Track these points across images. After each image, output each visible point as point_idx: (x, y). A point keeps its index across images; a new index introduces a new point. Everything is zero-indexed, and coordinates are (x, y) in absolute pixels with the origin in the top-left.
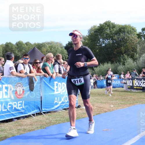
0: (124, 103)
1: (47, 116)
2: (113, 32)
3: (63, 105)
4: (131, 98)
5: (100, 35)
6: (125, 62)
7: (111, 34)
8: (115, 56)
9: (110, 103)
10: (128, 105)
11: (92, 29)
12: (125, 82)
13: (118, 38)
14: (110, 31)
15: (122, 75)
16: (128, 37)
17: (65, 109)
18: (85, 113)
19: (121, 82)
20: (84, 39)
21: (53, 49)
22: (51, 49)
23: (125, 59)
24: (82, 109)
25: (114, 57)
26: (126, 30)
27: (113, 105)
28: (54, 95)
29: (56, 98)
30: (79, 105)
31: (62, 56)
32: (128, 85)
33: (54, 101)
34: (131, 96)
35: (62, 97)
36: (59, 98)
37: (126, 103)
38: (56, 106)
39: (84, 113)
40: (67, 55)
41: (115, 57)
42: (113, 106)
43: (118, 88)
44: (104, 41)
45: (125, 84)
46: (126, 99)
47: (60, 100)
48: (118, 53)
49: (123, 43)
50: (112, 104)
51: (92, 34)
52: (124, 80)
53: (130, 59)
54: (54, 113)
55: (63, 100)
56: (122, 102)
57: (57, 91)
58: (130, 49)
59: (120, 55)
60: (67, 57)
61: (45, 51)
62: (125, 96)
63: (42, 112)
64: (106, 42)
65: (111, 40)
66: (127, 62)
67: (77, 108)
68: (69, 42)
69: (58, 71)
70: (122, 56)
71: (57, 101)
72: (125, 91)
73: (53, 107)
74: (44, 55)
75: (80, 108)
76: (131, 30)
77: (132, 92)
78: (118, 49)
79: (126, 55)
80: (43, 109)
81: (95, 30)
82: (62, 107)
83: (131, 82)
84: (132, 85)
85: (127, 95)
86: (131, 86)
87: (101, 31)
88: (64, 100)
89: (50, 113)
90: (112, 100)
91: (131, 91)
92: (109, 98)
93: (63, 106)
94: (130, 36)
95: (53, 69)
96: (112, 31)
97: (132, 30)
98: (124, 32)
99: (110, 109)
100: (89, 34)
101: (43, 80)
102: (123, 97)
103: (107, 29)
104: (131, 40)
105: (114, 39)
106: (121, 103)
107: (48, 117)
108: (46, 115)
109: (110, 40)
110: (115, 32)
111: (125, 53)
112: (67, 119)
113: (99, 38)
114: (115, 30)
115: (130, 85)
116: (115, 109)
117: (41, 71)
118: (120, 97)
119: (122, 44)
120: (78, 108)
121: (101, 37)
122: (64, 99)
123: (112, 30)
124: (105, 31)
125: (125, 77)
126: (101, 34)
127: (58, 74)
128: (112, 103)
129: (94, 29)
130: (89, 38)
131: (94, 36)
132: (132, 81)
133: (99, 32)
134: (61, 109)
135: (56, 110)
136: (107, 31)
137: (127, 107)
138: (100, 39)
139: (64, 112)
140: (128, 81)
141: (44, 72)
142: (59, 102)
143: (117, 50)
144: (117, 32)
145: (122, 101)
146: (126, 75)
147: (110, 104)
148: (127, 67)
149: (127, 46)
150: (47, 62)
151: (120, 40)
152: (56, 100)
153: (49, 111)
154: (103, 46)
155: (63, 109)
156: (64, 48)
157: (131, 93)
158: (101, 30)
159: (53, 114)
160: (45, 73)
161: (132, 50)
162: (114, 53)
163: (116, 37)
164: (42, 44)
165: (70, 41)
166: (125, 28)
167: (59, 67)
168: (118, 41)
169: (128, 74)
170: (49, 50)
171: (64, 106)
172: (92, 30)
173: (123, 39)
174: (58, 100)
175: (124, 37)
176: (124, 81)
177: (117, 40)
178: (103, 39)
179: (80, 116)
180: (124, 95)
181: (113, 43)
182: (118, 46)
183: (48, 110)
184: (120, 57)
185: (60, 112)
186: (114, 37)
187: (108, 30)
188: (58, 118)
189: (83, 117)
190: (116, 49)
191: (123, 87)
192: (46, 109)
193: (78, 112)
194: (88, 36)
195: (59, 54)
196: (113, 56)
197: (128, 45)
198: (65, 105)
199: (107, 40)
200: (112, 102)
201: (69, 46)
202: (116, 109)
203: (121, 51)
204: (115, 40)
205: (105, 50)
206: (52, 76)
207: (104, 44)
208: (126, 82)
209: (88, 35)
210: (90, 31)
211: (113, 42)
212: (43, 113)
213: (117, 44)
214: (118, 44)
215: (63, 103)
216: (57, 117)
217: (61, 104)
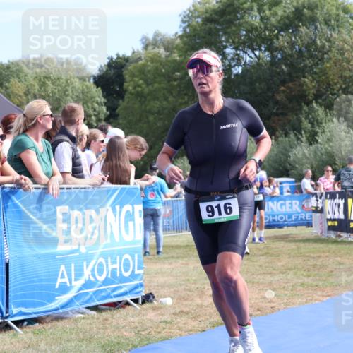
0: (315, 283)
1: (31, 335)
2: (273, 20)
3: (87, 293)
4: (340, 264)
5: (225, 33)
6: (316, 134)
7: (266, 28)
8: (280, 111)
9: (262, 283)
10: (328, 289)
11: (195, 10)
12: (317, 208)
13: (292, 44)
14: (262, 19)
15: (305, 180)
16: (329, 40)
17: (95, 308)
18: (169, 320)
19: (303, 206)
20: (167, 49)
21: (49, 83)
22: (43, 85)
23: (315, 122)
24: (161, 308)
25: (277, 115)
26: (319, 15)
27: (274, 290)
28: (53, 256)
29: (63, 268)
30: (148, 292)
31: (85, 112)
32: (329, 217)
33: (56, 280)
34: (339, 259)
35: (85, 263)
36: (73, 265)
37: (320, 283)
38: (63, 299)
39: (166, 322)
40: (104, 109)
41: (282, 114)
42: (273, 293)
43: (291, 228)
44: (242, 54)
45: (318, 215)
46: (322, 267)
47: (79, 274)
48: (290, 99)
49: (309, 62)
50: (270, 286)
51: (195, 30)
52: (314, 198)
53: (335, 120)
54: (55, 323)
55: (87, 273)
56: (306, 280)
57: (66, 242)
58: (336, 84)
59: (300, 105)
60: (102, 117)
61: (22, 94)
62: (319, 257)
63: (9, 321)
64: (249, 57)
65: (268, 49)
66: (324, 132)
67: (140, 302)
68: (111, 59)
69: (68, 167)
70: (305, 108)
71: (66, 280)
72: (317, 240)
73: (52, 299)
74: (18, 106)
75: (151, 302)
76: (338, 15)
77: (343, 242)
78: (290, 85)
79: (321, 106)
80: (14, 310)
81: (208, 15)
82: (87, 302)
83: (339, 205)
84: (342, 217)
85: (324, 252)
86: (339, 220)
87: (228, 17)
88: (93, 275)
89: (40, 322)
90: (271, 273)
91: (339, 240)
92: (259, 263)
93: (88, 297)
94: (335, 35)
95: (53, 159)
96: (268, 19)
97: (342, 14)
98: (313, 20)
99: (263, 305)
100: (184, 30)
101: (13, 201)
102: (311, 262)
103: (251, 9)
104: (341, 51)
105: (277, 49)
106: (302, 284)
107: (34, 340)
108: (25, 332)
109: (260, 50)
110: (279, 22)
111: (317, 97)
112: (103, 346)
113: (221, 42)
114: (280, 13)
115: (336, 217)
116: (283, 306)
117: (7, 166)
118: (300, 260)
119: (305, 66)
120: (143, 303)
121: (227, 41)
122: (93, 270)
123: (267, 12)
124: (242, 17)
125: (316, 186)
126: (229, 30)
127: (69, 176)
128: (270, 284)
129: (204, 10)
130: (185, 44)
131: (204, 37)
132: (342, 202)
133: (222, 20)
134: (82, 308)
135: (61, 311)
136: (250, 19)
137: (325, 299)
138: (225, 47)
139: (93, 318)
140: (328, 202)
141: (15, 169)
142: (74, 283)
143: (289, 88)
144: (287, 21)
145: (308, 276)
146: (322, 178)
147: (261, 287)
148: (326, 149)
149: (324, 72)
150: (27, 133)
151: (300, 50)
152: (63, 276)
153: (35, 316)
154: (237, 75)
155: (88, 308)
156: (92, 81)
157: (339, 246)
158: (230, 13)
159: (50, 328)
160: (20, 173)
161: (344, 86)
162: (278, 98)
163: (283, 41)
164: (8, 68)
165: (115, 57)
166: (317, 6)
167: (74, 151)
168: (291, 56)
169: (327, 178)
170: (37, 87)
171: (91, 297)
172: (196, 14)
173: (308, 47)
174: (69, 275)
175: (314, 41)
176: (313, 202)
177: (288, 51)
178: (236, 48)
179: (154, 334)
180: (315, 255)
181: (273, 62)
182: (289, 74)
183: (32, 311)
184: (297, 115)
185: (76, 320)
186: (278, 39)
187: (255, 13)
188: (68, 341)
189: (164, 334)
190: (283, 82)
191: (309, 225)
192: (24, 310)
193: (145, 318)
194: (181, 37)
195: (74, 105)
196: (275, 111)
197: (330, 68)
198: (96, 291)
199: (249, 52)
200: (269, 278)
201: (112, 72)
202: (285, 304)
203: (304, 91)
204: (281, 49)
205: (242, 87)
206: (47, 185)
207: (239, 64)
208: (320, 206)
209: (180, 33)
210: (188, 18)
211: (273, 57)
212: (14, 322)
213: (286, 65)
214: (291, 65)
215: (88, 284)
216: (65, 336)
217: (81, 289)
